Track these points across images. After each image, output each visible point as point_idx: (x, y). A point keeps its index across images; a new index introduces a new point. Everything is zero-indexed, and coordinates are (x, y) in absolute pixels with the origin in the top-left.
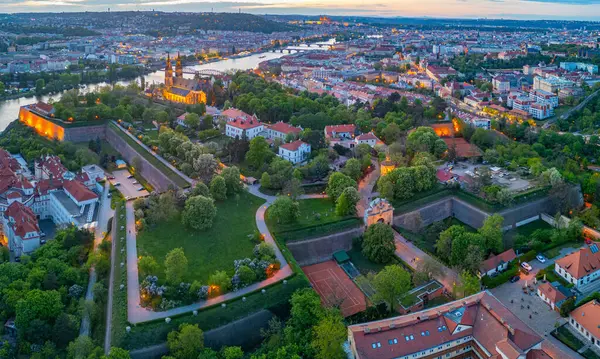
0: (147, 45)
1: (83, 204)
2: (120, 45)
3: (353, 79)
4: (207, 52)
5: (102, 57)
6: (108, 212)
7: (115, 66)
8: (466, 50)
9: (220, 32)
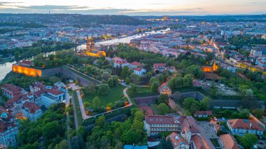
0: (75, 32)
1: (58, 96)
2: (60, 32)
3: (174, 47)
4: (106, 35)
5: (50, 39)
6: (69, 97)
7: (59, 43)
8: (242, 33)
9: (111, 26)
